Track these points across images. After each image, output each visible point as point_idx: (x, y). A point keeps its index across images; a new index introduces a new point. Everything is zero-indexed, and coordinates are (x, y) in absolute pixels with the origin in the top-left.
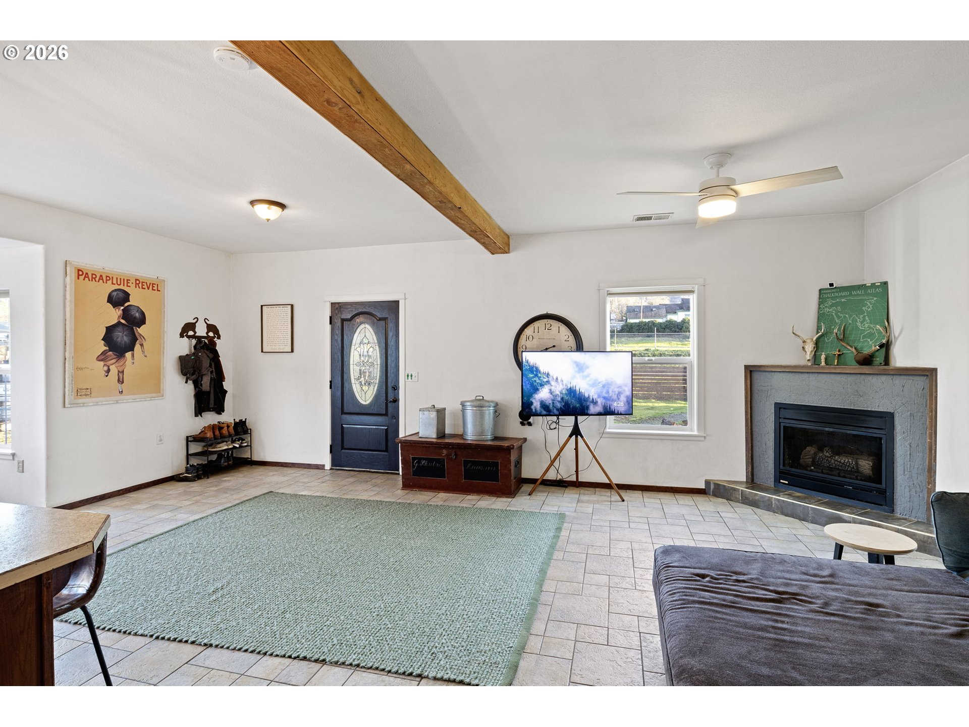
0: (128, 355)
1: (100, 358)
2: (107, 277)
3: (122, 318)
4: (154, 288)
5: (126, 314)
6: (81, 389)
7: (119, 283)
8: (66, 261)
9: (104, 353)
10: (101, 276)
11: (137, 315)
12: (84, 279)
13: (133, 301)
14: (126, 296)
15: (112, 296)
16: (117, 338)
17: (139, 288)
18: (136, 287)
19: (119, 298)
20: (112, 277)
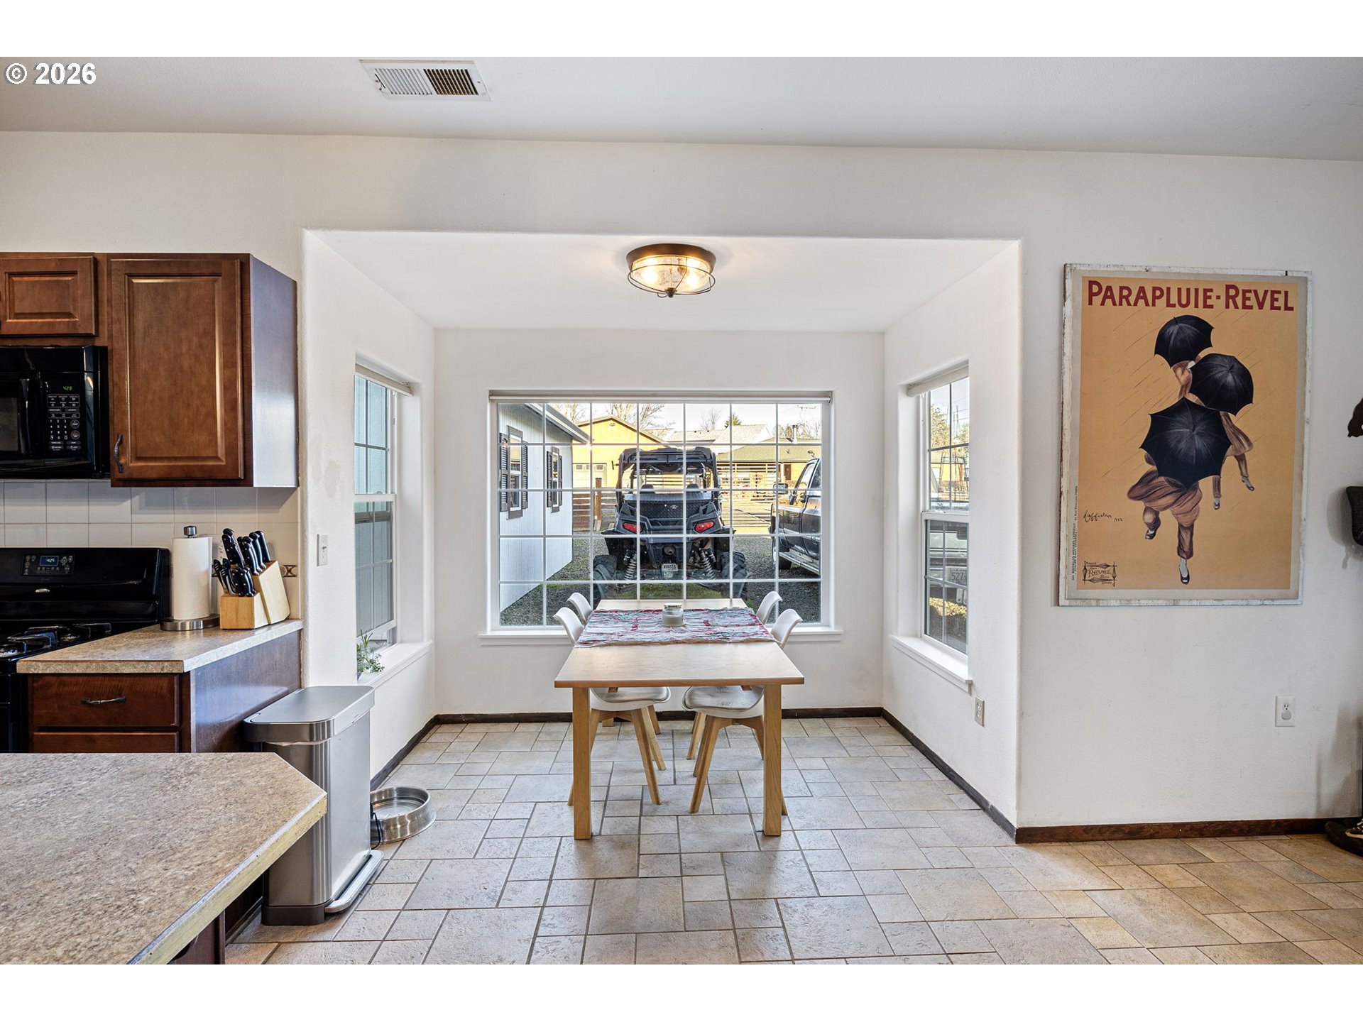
0: (1206, 484)
1: (1136, 493)
2: (1155, 289)
3: (1191, 391)
4: (1276, 304)
5: (1202, 380)
6: (1093, 566)
7: (1184, 302)
8: (1065, 265)
9: (1146, 479)
10: (1142, 289)
11: (1230, 378)
12: (1103, 304)
13: (1219, 345)
14: (1202, 332)
15: (1167, 336)
16: (1179, 442)
17: (1236, 307)
18: (1227, 307)
19: (1183, 341)
20: (1168, 289)
